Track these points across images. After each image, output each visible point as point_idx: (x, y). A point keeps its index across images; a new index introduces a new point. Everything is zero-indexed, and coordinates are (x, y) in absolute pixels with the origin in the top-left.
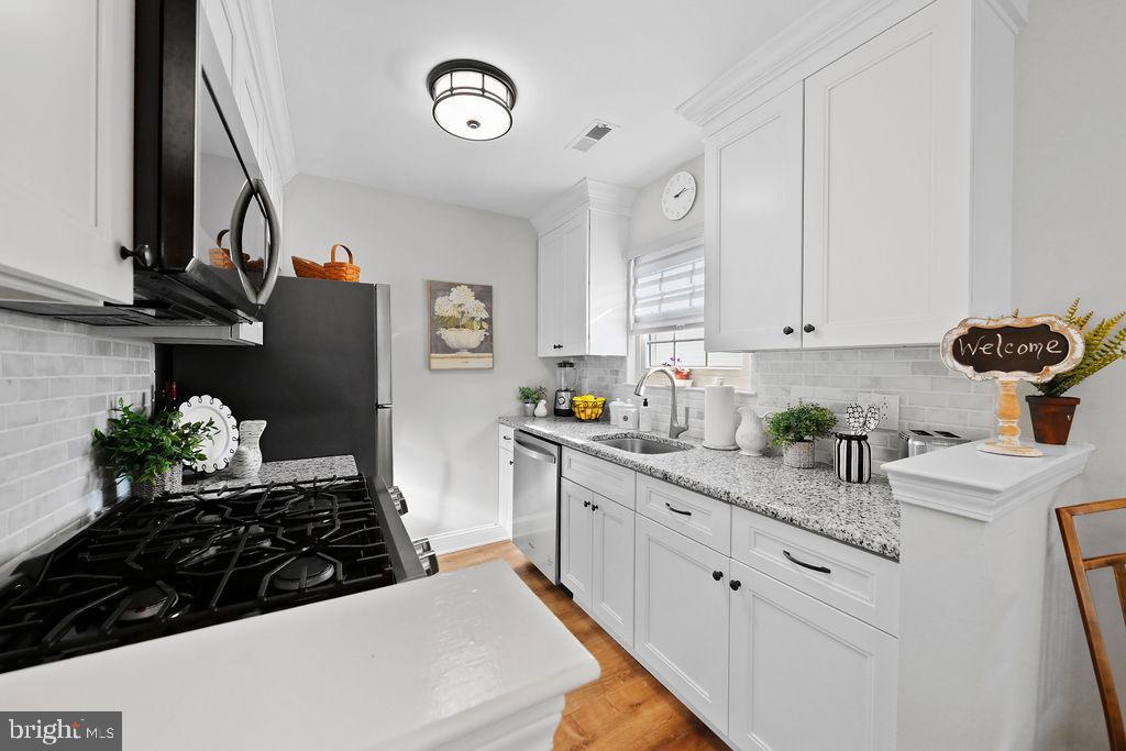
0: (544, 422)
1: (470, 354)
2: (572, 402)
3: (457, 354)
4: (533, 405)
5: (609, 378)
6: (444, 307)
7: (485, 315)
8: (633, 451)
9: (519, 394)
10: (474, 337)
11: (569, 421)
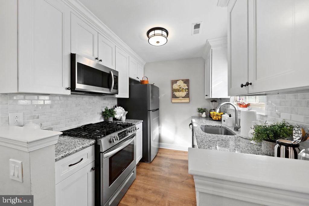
1: (182, 98)
3: (179, 98)
4: (201, 114)
6: (175, 86)
7: (187, 87)
9: (198, 110)
10: (184, 94)
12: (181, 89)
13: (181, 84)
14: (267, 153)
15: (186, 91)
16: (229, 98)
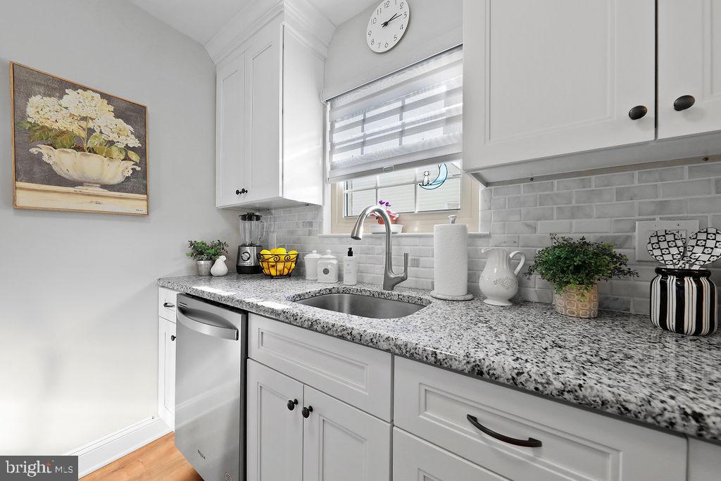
0: (224, 282)
1: (106, 192)
2: (259, 256)
3: (78, 189)
4: (209, 262)
5: (301, 231)
6: (49, 113)
7: (134, 142)
8: (340, 310)
9: (190, 250)
10: (117, 170)
11: (258, 278)
12: (93, 142)
14: (590, 315)
15: (127, 158)
16: (320, 206)
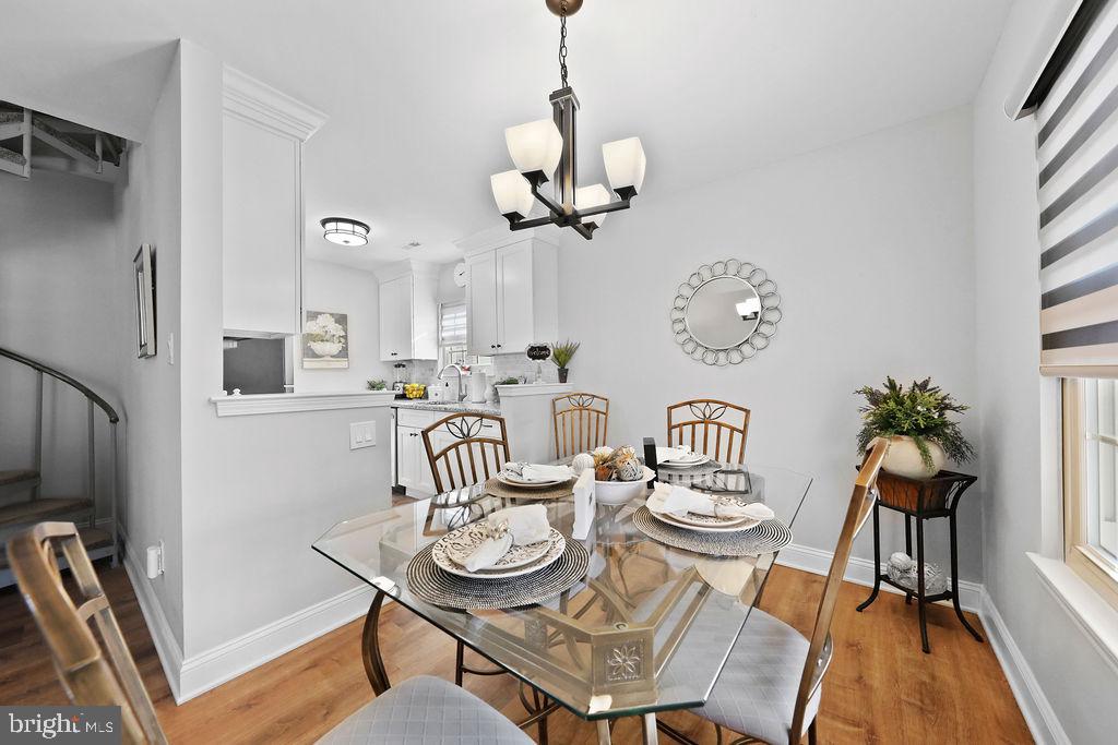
1: (332, 359)
2: (404, 388)
3: (323, 359)
5: (427, 373)
7: (342, 333)
12: (327, 337)
13: (327, 324)
15: (340, 342)
16: (436, 361)
